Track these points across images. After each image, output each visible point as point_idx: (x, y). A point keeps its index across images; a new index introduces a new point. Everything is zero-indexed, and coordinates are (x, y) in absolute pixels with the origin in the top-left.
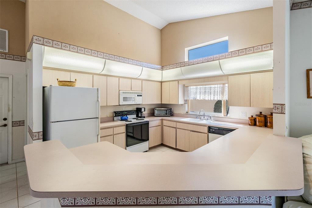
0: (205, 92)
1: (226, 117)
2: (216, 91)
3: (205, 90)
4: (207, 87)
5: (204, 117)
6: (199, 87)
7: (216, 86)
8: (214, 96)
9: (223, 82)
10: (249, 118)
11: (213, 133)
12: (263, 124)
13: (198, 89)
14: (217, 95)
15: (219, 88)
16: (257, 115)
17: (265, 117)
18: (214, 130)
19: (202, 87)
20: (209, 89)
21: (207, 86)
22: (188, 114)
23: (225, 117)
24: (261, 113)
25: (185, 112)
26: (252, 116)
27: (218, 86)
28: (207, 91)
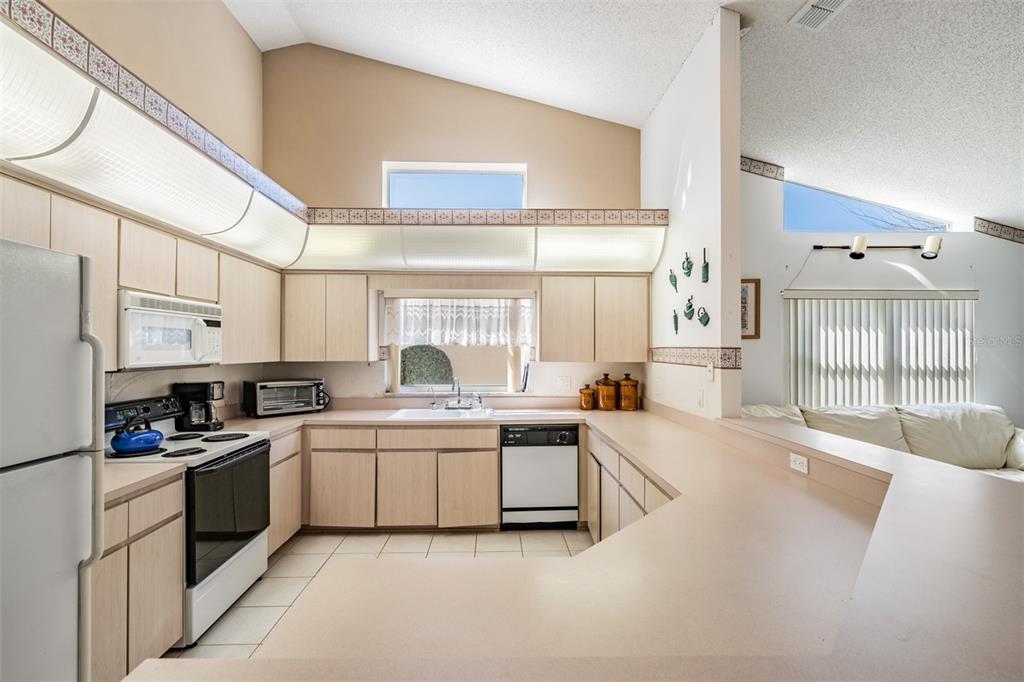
0: (457, 319)
1: (522, 394)
2: (495, 316)
3: (458, 313)
4: (466, 305)
5: (459, 402)
6: (436, 302)
7: (495, 302)
8: (489, 332)
9: (515, 293)
10: (581, 391)
11: (518, 443)
13: (434, 310)
14: (498, 331)
15: (502, 310)
16: (597, 383)
17: (617, 385)
18: (518, 436)
19: (448, 302)
20: (473, 311)
21: (465, 302)
22: (394, 397)
23: (518, 394)
24: (606, 375)
25: (380, 391)
26: (588, 387)
27: (499, 303)
28: (465, 316)
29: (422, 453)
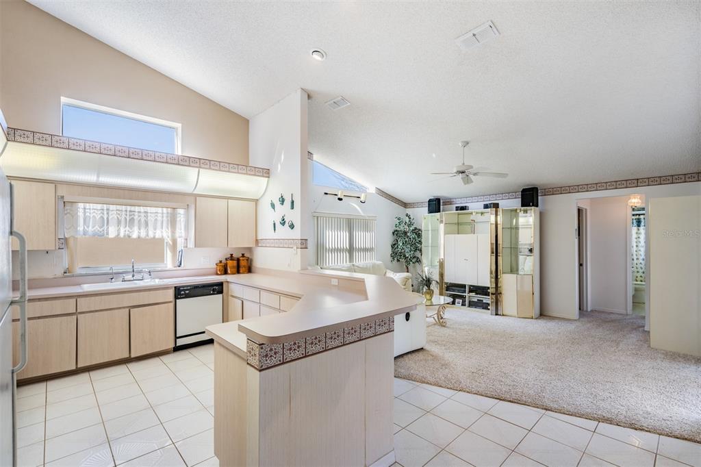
0: (130, 220)
1: (178, 268)
2: (159, 218)
3: (130, 215)
4: (137, 210)
5: (133, 276)
6: (112, 207)
7: (160, 210)
8: (155, 229)
9: (174, 205)
10: (216, 264)
11: (187, 296)
12: (235, 270)
13: (110, 213)
14: (162, 228)
15: (165, 215)
16: (226, 259)
17: (238, 260)
18: (187, 292)
19: (124, 208)
20: (143, 215)
21: (137, 209)
23: (175, 268)
24: (232, 255)
26: (221, 262)
27: (162, 210)
28: (136, 217)
29: (116, 311)
